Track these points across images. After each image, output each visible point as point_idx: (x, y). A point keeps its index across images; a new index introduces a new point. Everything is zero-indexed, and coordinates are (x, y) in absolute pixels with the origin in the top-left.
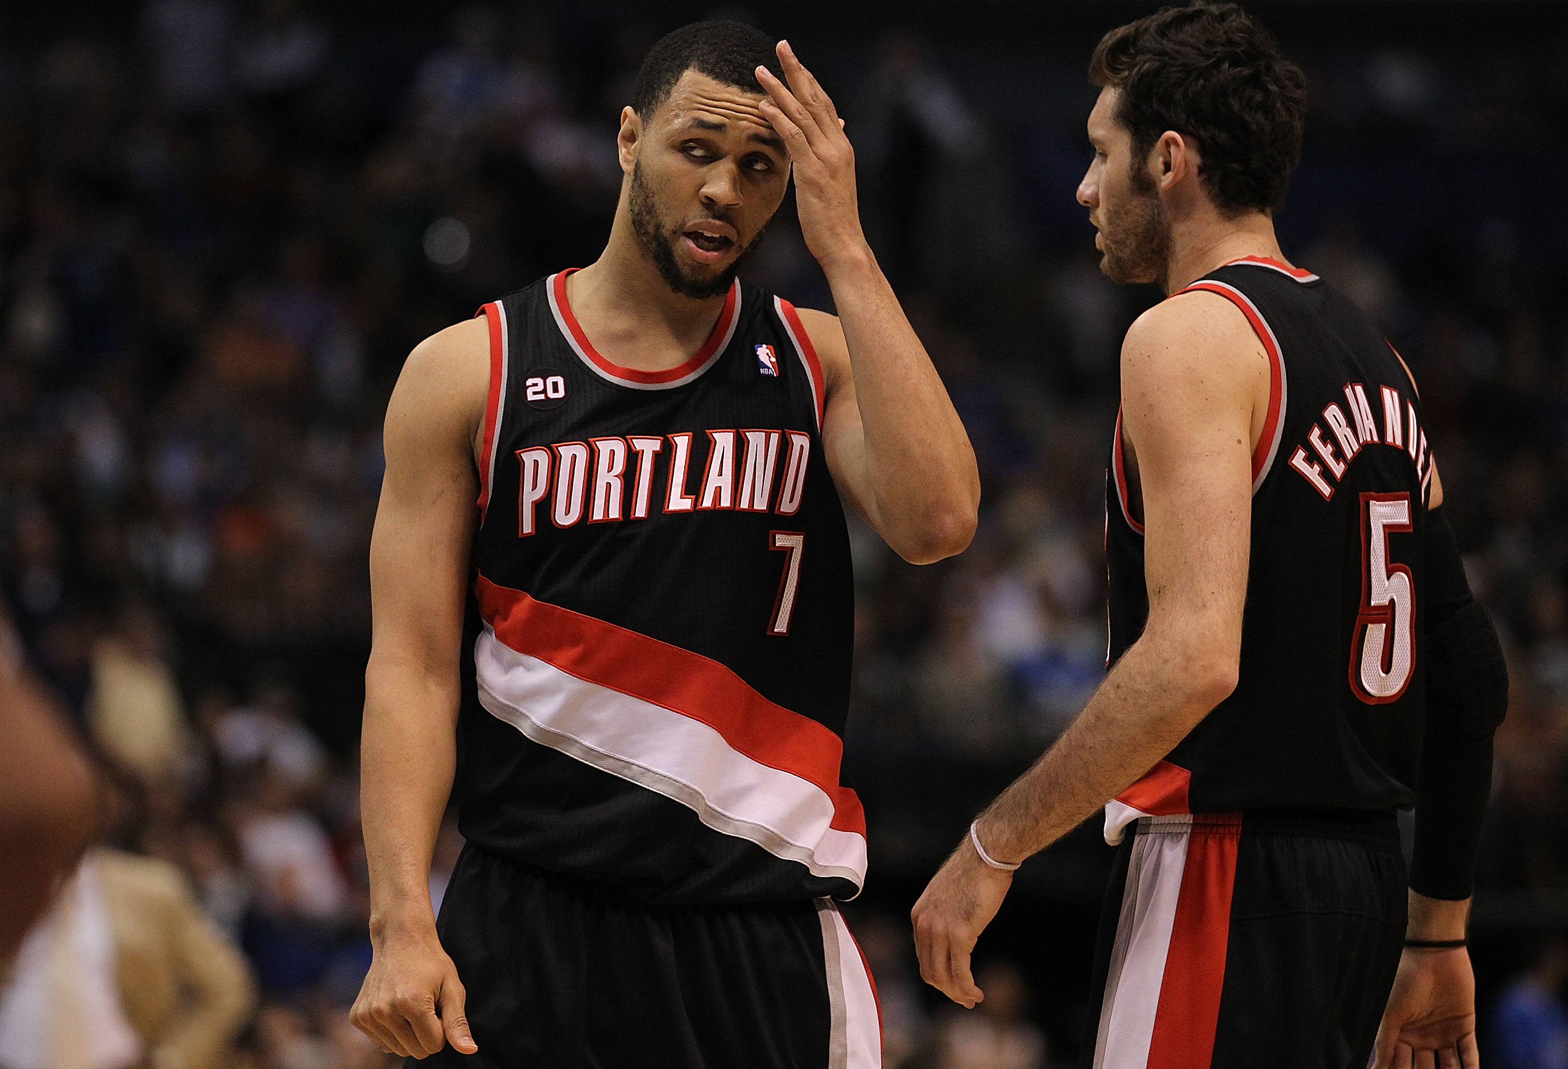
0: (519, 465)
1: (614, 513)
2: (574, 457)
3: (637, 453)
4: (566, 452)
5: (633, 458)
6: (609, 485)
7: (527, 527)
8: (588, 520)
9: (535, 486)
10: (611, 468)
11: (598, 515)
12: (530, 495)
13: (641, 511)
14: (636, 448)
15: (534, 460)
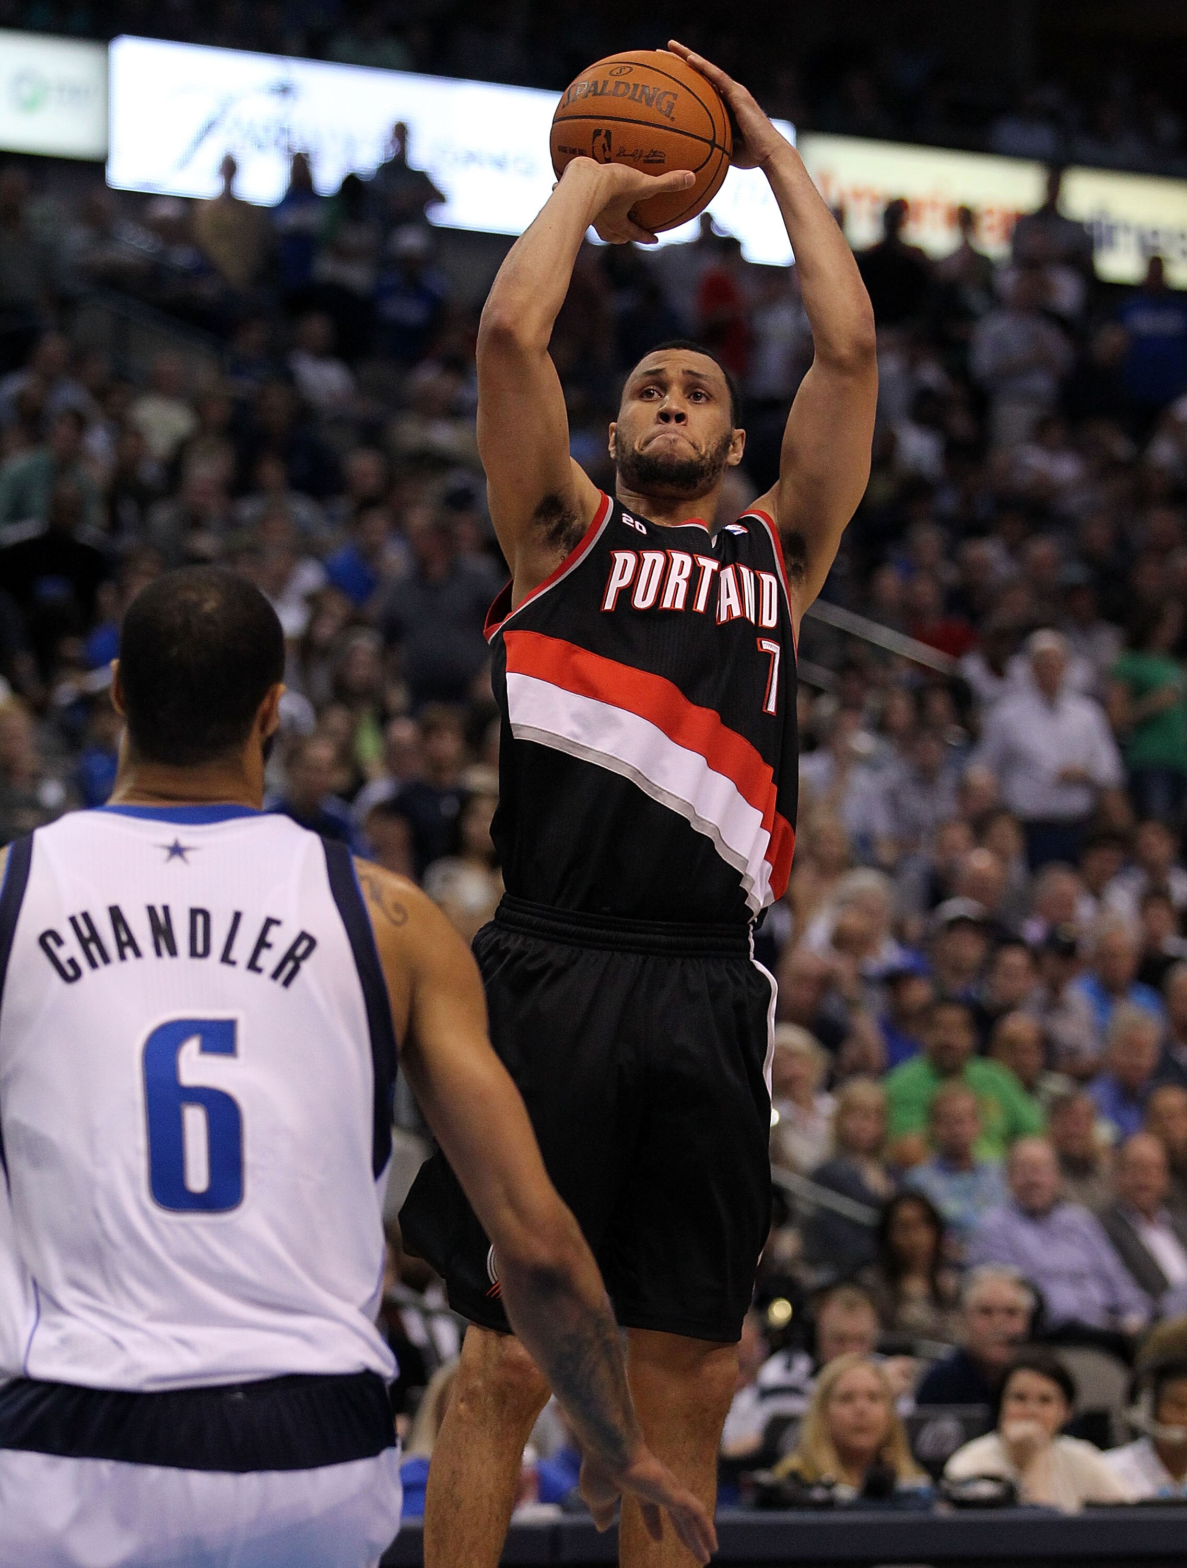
0: (612, 561)
1: (679, 605)
2: (654, 561)
3: (700, 568)
4: (649, 557)
5: (697, 571)
6: (677, 584)
7: (609, 605)
8: (659, 606)
9: (621, 577)
10: (680, 573)
11: (667, 604)
12: (616, 583)
13: (701, 606)
14: (699, 564)
15: (625, 560)
